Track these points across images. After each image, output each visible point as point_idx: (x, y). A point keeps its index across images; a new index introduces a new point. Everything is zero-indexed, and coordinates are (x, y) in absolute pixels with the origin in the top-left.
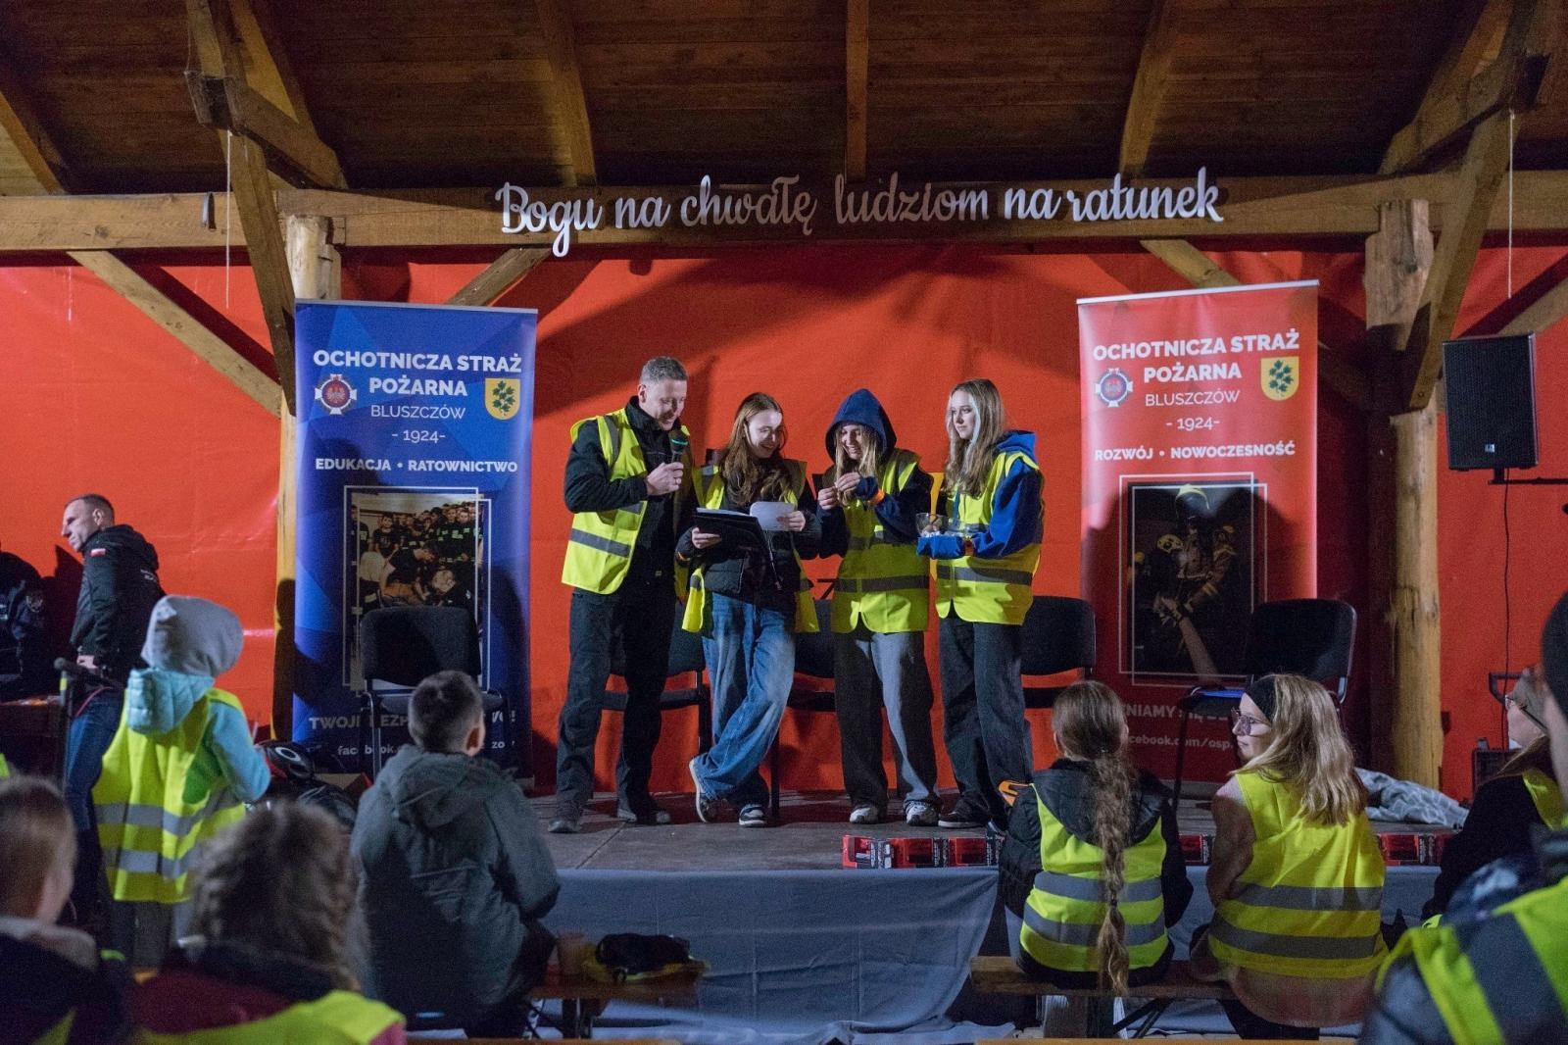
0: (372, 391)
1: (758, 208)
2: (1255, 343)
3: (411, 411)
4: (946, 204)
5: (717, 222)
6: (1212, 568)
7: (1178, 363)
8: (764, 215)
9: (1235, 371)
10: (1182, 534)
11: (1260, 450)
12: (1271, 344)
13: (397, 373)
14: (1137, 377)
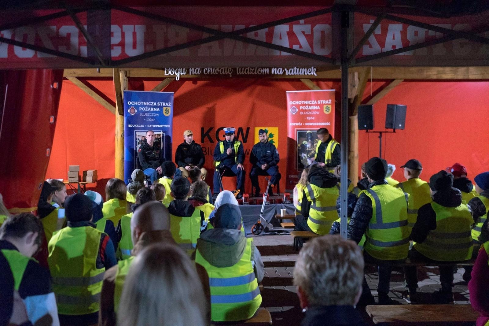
0: (140, 110)
1: (220, 71)
2: (323, 102)
3: (148, 114)
4: (260, 71)
5: (211, 73)
6: (313, 148)
7: (307, 106)
8: (222, 72)
9: (319, 108)
10: (307, 140)
11: (323, 124)
12: (326, 102)
13: (145, 106)
14: (299, 108)
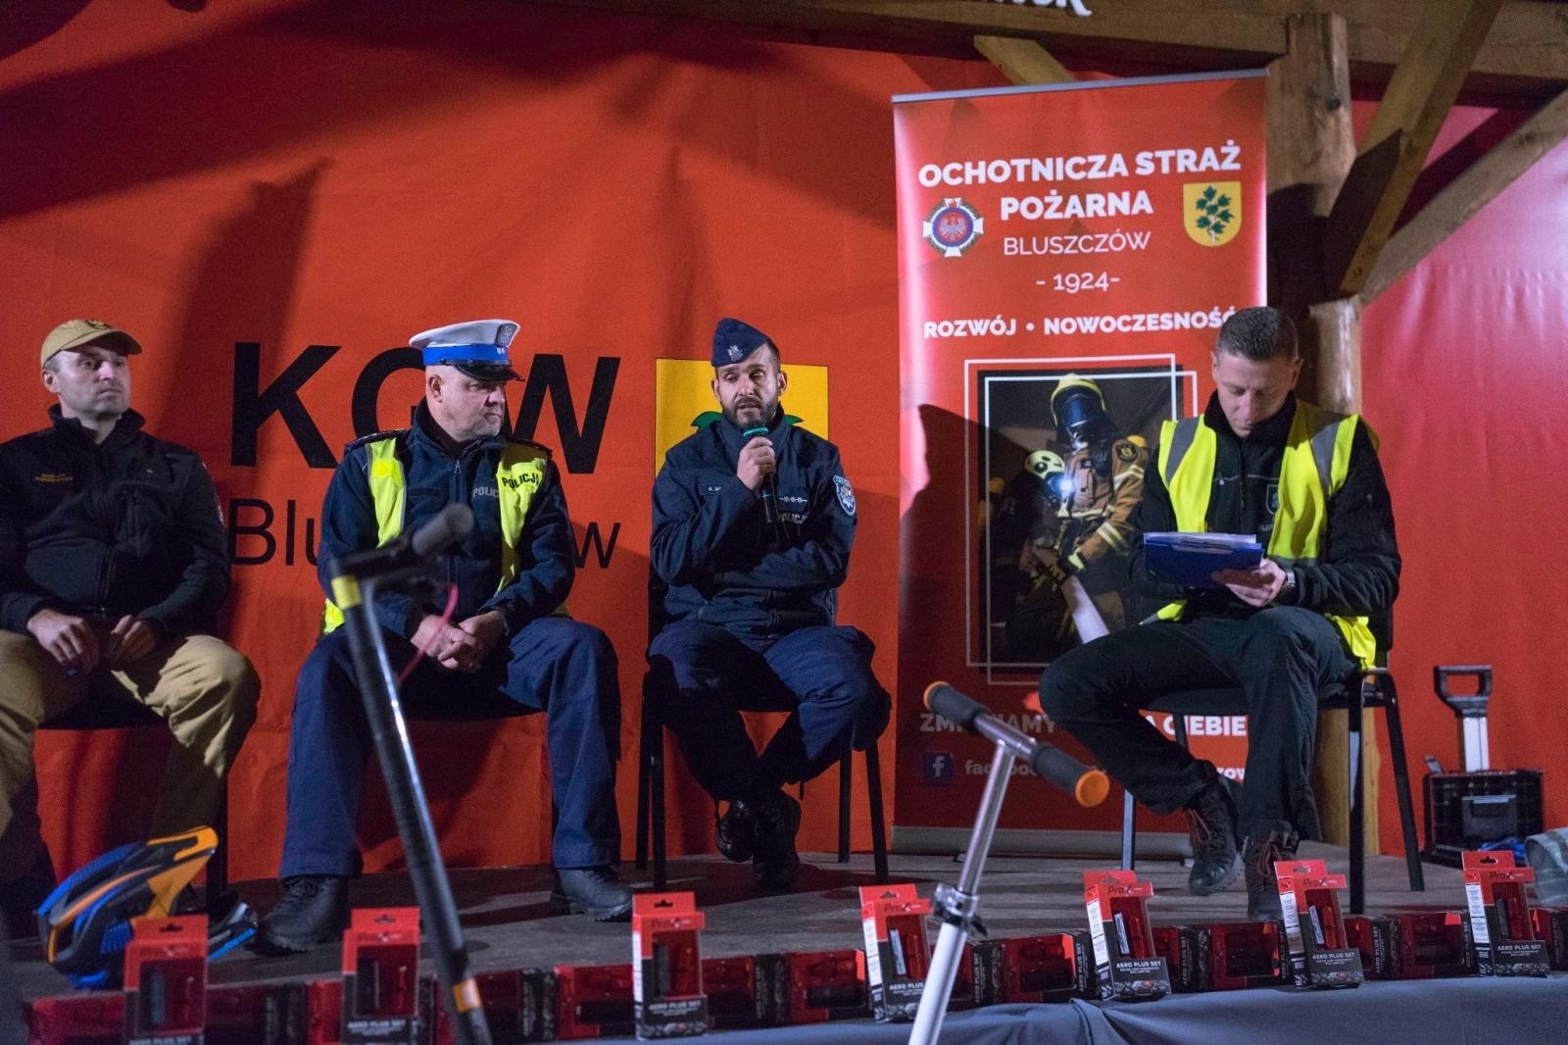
2: (1173, 161)
6: (1112, 499)
7: (1054, 192)
9: (1143, 203)
10: (1062, 447)
11: (1184, 321)
12: (1197, 163)
14: (990, 212)
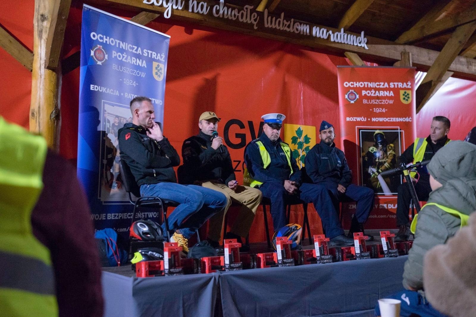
0: (113, 57)
1: (240, 15)
2: (398, 85)
3: (127, 70)
4: (297, 27)
5: (226, 17)
6: (387, 158)
7: (373, 90)
8: (242, 18)
9: (392, 94)
10: (376, 146)
11: (401, 120)
12: (403, 86)
13: (122, 51)
14: (360, 94)
